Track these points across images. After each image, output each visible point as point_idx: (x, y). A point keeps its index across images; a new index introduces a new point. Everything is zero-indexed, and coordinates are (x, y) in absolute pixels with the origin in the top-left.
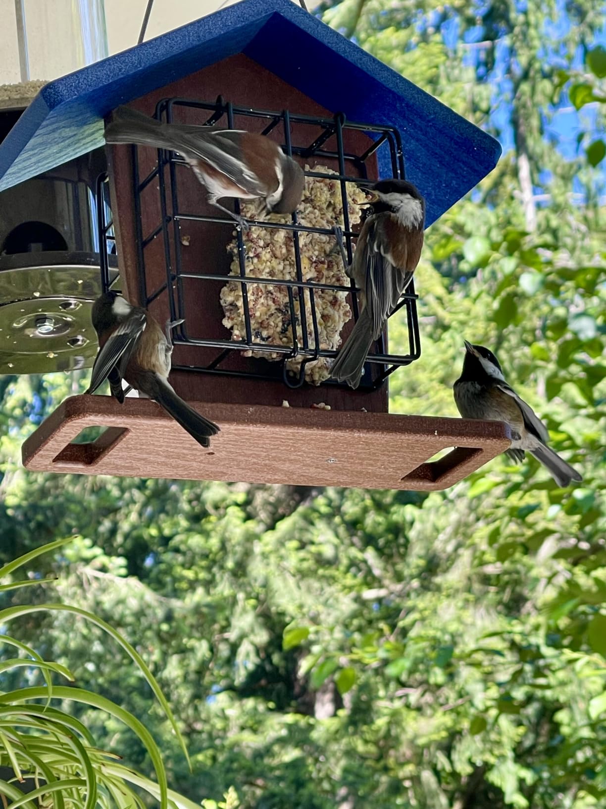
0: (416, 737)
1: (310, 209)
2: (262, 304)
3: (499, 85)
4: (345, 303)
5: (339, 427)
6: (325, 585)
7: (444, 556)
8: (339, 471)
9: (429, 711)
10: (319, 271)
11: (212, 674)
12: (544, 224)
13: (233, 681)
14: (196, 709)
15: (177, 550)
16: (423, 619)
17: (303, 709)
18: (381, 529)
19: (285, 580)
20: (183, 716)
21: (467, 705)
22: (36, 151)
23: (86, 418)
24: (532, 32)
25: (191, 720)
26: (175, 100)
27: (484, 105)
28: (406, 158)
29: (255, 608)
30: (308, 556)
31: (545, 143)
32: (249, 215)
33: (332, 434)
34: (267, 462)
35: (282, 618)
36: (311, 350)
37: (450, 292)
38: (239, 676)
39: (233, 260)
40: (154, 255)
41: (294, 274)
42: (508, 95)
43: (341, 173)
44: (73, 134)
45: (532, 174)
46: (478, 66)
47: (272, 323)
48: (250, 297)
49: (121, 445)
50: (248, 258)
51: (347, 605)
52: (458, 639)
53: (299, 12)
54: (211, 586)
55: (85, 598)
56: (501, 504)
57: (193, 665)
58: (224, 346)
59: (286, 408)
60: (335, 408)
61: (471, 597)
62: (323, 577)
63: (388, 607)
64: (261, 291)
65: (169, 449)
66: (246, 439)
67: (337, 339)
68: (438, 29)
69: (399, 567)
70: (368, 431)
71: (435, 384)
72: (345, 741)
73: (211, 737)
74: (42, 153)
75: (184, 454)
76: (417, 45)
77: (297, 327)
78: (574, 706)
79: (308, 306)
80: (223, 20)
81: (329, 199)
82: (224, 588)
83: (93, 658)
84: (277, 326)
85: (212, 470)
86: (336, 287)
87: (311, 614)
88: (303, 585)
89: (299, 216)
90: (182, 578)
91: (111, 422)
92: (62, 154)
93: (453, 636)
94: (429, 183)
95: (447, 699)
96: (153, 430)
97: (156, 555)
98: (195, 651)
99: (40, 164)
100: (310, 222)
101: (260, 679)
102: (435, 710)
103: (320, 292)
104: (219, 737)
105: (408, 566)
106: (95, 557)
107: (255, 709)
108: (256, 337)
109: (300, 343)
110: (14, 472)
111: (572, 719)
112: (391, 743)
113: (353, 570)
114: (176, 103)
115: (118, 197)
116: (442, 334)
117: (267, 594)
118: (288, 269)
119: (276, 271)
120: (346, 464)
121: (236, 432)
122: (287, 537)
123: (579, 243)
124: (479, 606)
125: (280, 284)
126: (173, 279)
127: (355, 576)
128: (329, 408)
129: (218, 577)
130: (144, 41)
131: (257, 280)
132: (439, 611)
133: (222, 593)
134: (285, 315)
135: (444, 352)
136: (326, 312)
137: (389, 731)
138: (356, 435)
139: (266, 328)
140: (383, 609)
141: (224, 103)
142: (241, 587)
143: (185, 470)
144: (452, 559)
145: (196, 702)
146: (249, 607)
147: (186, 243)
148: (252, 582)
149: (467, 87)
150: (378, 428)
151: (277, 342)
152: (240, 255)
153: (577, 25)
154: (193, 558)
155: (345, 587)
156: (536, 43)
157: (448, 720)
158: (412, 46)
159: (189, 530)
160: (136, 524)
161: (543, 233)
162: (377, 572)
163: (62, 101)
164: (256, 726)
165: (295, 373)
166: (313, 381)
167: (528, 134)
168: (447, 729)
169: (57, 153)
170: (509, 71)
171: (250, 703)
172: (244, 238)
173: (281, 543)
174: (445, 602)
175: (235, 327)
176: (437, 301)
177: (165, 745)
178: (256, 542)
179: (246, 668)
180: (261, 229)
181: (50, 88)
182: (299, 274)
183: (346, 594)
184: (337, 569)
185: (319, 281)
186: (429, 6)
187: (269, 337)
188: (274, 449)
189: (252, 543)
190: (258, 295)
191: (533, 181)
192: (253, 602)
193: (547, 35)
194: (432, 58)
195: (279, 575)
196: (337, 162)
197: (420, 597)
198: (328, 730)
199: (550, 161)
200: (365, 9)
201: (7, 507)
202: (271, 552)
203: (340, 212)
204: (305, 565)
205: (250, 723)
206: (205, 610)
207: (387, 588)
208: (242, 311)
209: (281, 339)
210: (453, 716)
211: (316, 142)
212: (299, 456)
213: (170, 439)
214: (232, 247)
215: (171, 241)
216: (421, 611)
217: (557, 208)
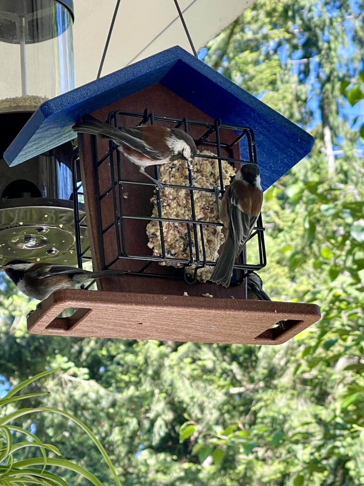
0: (262, 477)
1: (200, 177)
2: (172, 234)
3: (312, 85)
4: (221, 233)
5: (217, 308)
6: (207, 385)
7: (279, 368)
8: (217, 334)
9: (270, 462)
10: (205, 214)
11: (139, 438)
12: (339, 168)
13: (152, 442)
14: (129, 459)
15: (118, 364)
16: (266, 406)
17: (194, 459)
18: (241, 351)
19: (183, 381)
20: (122, 464)
21: (293, 458)
22: (36, 142)
23: (66, 303)
24: (333, 53)
25: (126, 467)
26: (120, 112)
27: (303, 97)
28: (257, 146)
29: (165, 398)
30: (197, 367)
31: (340, 120)
32: (163, 180)
33: (213, 312)
34: (174, 328)
35: (181, 405)
36: (201, 262)
37: (283, 208)
38: (155, 440)
39: (154, 208)
40: (107, 204)
41: (190, 216)
42: (318, 91)
43: (218, 155)
44: (58, 131)
45: (332, 138)
46: (299, 74)
47: (177, 246)
48: (165, 230)
49: (87, 318)
50: (163, 206)
51: (220, 397)
52: (288, 418)
53: (193, 59)
54: (139, 385)
55: (63, 393)
56: (313, 336)
57: (128, 433)
58: (149, 259)
59: (186, 296)
60: (215, 296)
61: (295, 393)
62: (206, 380)
63: (245, 398)
64: (171, 226)
65: (116, 321)
66: (162, 315)
67: (216, 255)
68: (275, 51)
69: (252, 374)
70: (235, 310)
71: (274, 264)
72: (219, 479)
73: (138, 477)
74: (39, 143)
75: (124, 324)
76: (264, 61)
77: (192, 248)
78: (358, 459)
79: (199, 235)
80: (148, 64)
81: (211, 171)
82: (146, 387)
83: (68, 429)
84: (180, 247)
85: (141, 333)
86: (216, 223)
87: (199, 403)
88: (194, 385)
89: (194, 181)
90: (121, 381)
91: (81, 305)
92: (51, 143)
93: (284, 416)
94: (270, 160)
95: (281, 454)
96: (106, 310)
97: (106, 366)
98: (129, 424)
99: (38, 150)
100: (200, 184)
101: (168, 442)
102: (273, 461)
103: (206, 227)
104: (143, 477)
105: (257, 373)
106: (69, 368)
107: (165, 460)
108: (168, 253)
109: (194, 257)
110: (20, 316)
111: (356, 466)
112: (247, 481)
113: (224, 376)
114: (120, 113)
115: (85, 169)
116: (277, 234)
117: (172, 390)
118: (187, 213)
119: (180, 214)
120: (221, 330)
121: (156, 311)
122: (185, 356)
123: (360, 180)
124: (300, 398)
125: (182, 222)
126: (118, 219)
127: (225, 379)
128: (212, 296)
129: (143, 380)
130: (100, 77)
131: (169, 219)
132: (276, 401)
133: (145, 389)
134: (185, 240)
135: (279, 245)
136: (209, 239)
137: (245, 473)
138: (228, 312)
139: (174, 248)
140: (243, 400)
141: (148, 113)
142: (157, 386)
143: (125, 333)
144: (284, 369)
145: (130, 455)
146: (161, 398)
147: (126, 197)
148: (164, 383)
149: (294, 86)
150: (241, 308)
151: (181, 257)
152: (158, 204)
153: (359, 49)
154: (128, 368)
155: (219, 386)
156: (335, 60)
157: (281, 467)
158: (260, 62)
159: (125, 352)
160: (94, 348)
161: (338, 173)
162: (239, 377)
163: (52, 112)
164: (165, 470)
165: (191, 275)
166: (202, 280)
167: (329, 114)
168: (281, 473)
169: (49, 143)
170: (318, 77)
171: (162, 456)
172: (161, 194)
173: (181, 359)
174: (279, 396)
175: (155, 248)
176: (275, 214)
177: (111, 481)
178: (166, 359)
179: (159, 435)
180: (171, 188)
181: (46, 105)
182: (194, 216)
183: (220, 390)
184: (215, 375)
185: (205, 220)
186: (271, 38)
187: (176, 254)
188: (178, 321)
189: (163, 360)
190: (169, 228)
191: (333, 143)
192: (164, 395)
193: (342, 55)
194: (273, 69)
195: (179, 379)
196: (215, 149)
197: (265, 393)
198: (209, 473)
199: (343, 130)
200: (232, 40)
201: (17, 338)
202: (175, 365)
203: (218, 178)
204: (196, 373)
205: (162, 468)
206: (136, 400)
207: (245, 386)
208: (159, 238)
209: (183, 255)
210: (285, 464)
211: (203, 136)
212: (194, 325)
213: (116, 315)
214: (153, 199)
215: (117, 196)
216: (265, 401)
217: (347, 159)
